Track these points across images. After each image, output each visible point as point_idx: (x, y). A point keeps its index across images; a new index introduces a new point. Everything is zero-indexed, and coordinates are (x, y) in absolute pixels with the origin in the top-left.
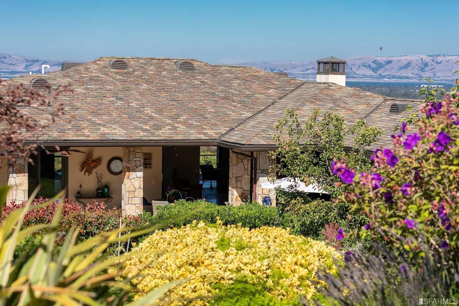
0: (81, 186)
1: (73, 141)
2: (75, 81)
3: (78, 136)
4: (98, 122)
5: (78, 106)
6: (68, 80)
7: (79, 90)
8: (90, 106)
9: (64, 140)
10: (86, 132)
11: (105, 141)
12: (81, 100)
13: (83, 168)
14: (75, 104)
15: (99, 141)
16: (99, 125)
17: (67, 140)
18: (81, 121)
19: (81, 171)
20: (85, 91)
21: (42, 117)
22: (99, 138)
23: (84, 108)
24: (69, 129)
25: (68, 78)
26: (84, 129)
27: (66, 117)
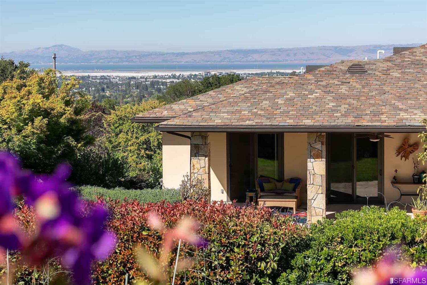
0: (396, 171)
1: (366, 127)
2: (394, 66)
3: (372, 121)
4: (400, 107)
5: (386, 90)
6: (388, 64)
7: (396, 74)
8: (399, 90)
9: (357, 126)
10: (383, 117)
11: (400, 127)
12: (392, 84)
13: (399, 153)
14: (384, 88)
15: (395, 127)
16: (401, 110)
17: (360, 126)
18: (384, 106)
19: (398, 155)
20: (400, 75)
21: (345, 102)
22: (395, 124)
23: (392, 92)
24: (366, 115)
25: (389, 62)
26: (382, 114)
27: (369, 102)
